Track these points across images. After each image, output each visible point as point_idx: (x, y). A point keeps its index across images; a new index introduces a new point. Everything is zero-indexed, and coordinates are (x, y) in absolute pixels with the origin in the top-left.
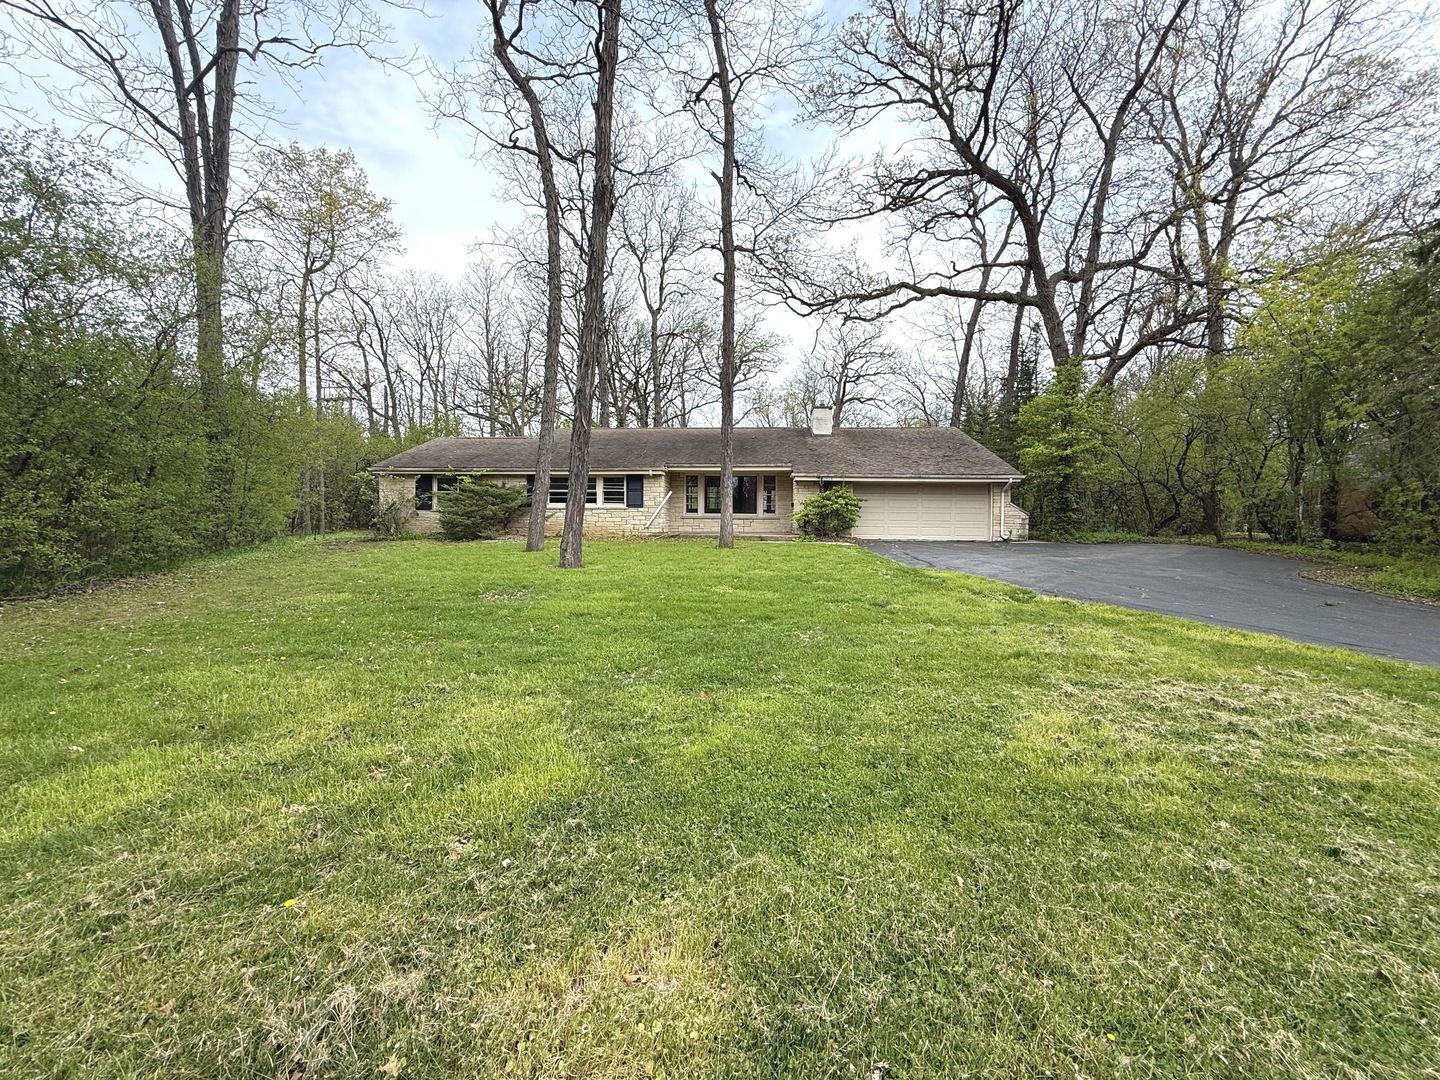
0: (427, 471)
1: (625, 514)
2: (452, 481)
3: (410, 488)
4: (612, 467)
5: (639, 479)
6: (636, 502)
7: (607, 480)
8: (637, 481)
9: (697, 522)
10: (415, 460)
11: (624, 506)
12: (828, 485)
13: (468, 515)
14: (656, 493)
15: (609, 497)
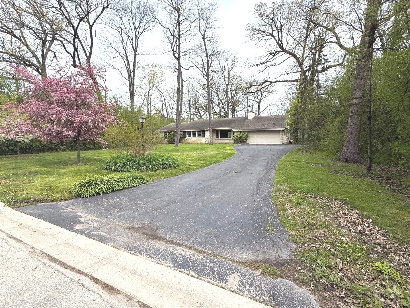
0: (166, 131)
1: (201, 139)
2: (169, 133)
3: (163, 134)
4: (198, 129)
5: (204, 131)
6: (204, 136)
7: (198, 132)
8: (203, 132)
9: (218, 140)
10: (164, 129)
11: (201, 137)
12: (241, 132)
13: (171, 139)
14: (207, 134)
15: (199, 135)
